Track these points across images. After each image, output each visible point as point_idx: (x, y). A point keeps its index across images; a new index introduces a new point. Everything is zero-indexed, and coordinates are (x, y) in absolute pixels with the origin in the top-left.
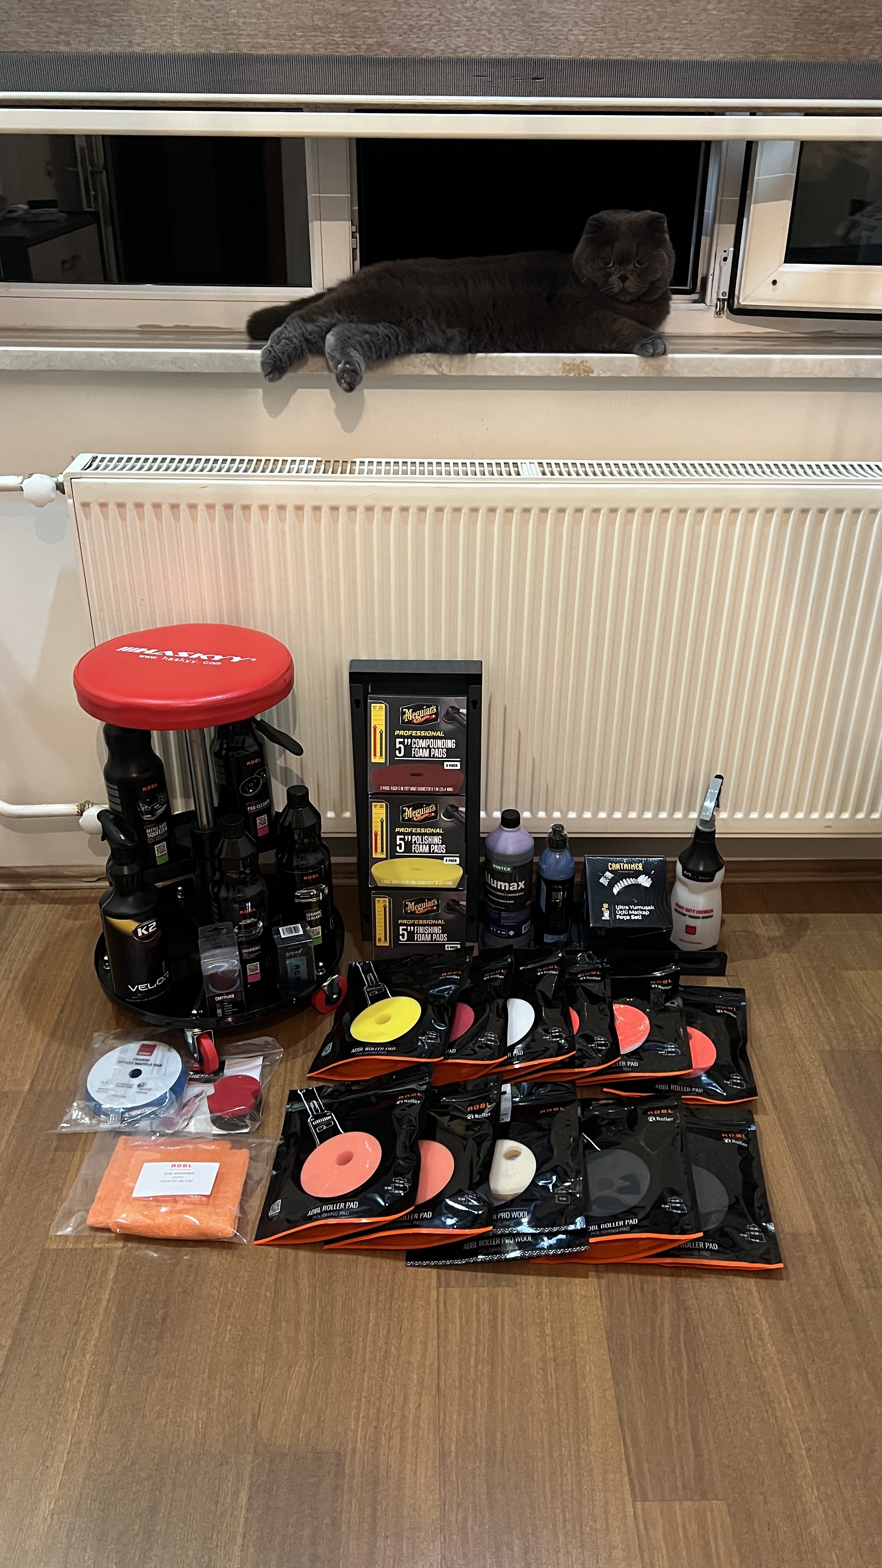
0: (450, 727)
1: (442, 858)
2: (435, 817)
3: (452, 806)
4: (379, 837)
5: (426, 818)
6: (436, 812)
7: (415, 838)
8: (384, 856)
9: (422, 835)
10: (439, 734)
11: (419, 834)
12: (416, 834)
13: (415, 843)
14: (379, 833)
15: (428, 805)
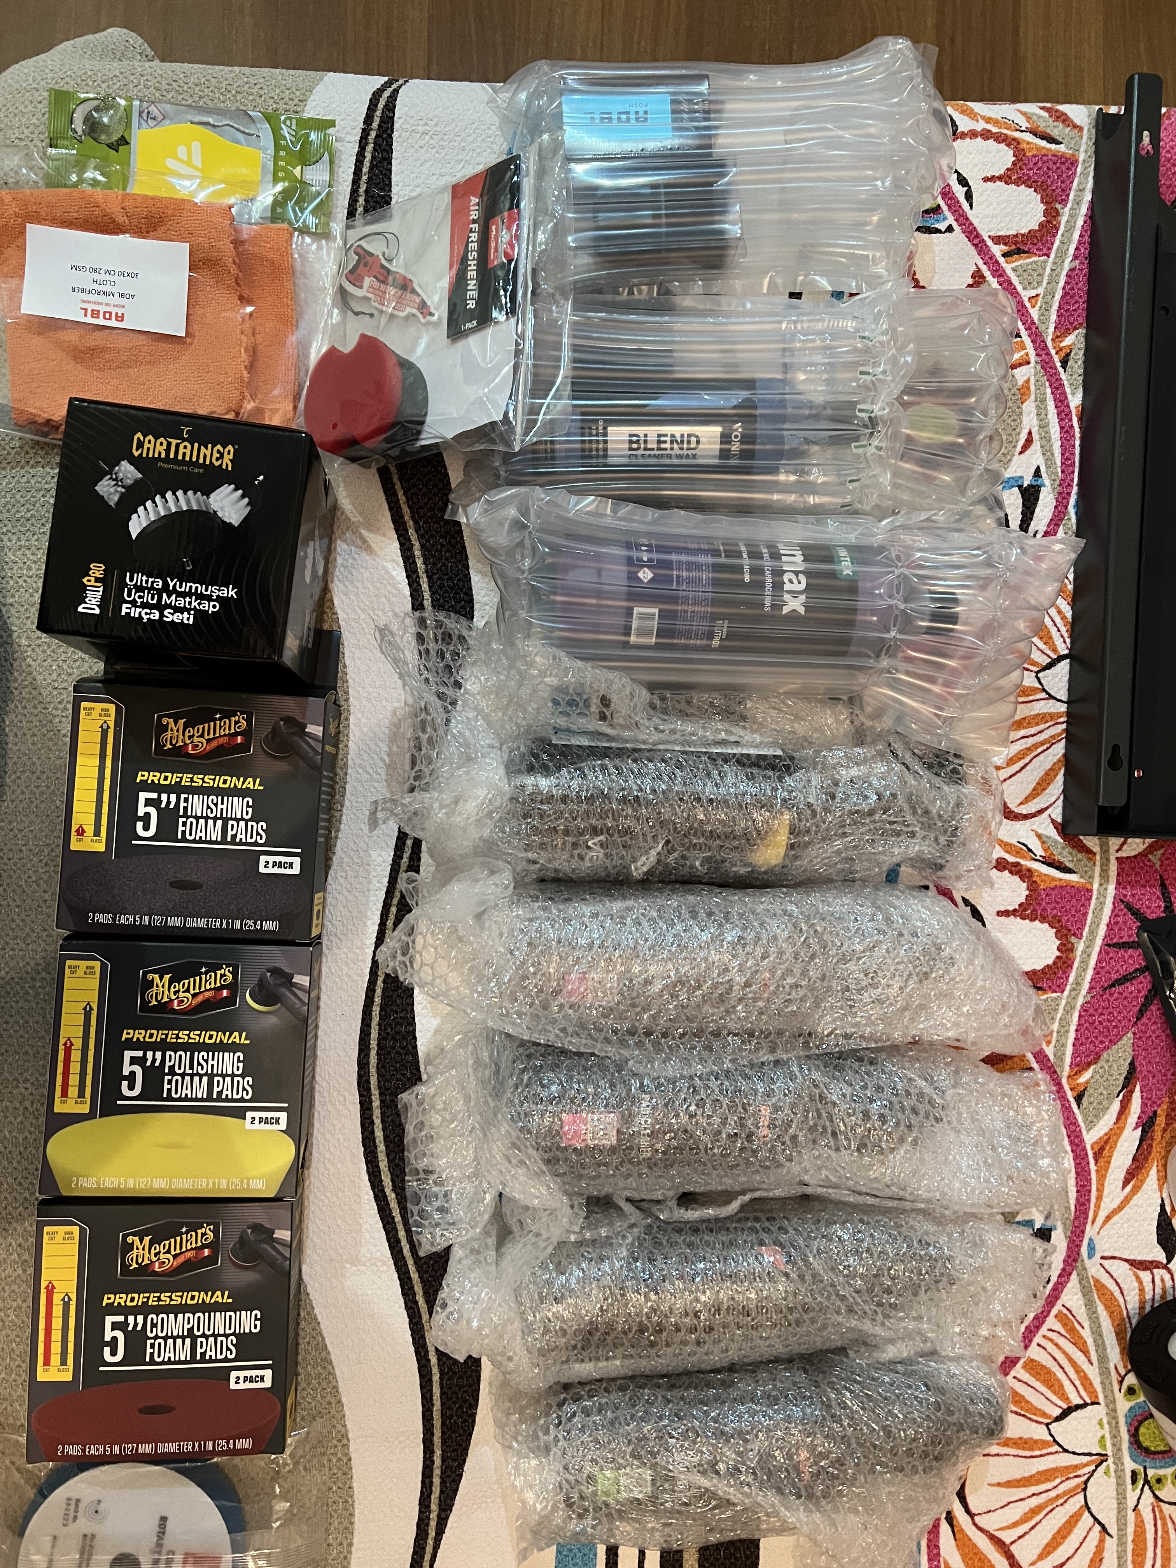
0: (249, 1277)
1: (240, 1114)
2: (230, 1000)
3: (276, 972)
4: (76, 1056)
5: (207, 1001)
6: (232, 987)
7: (173, 1058)
8: (85, 1109)
9: (192, 1048)
10: (218, 1297)
11: (185, 1047)
12: (176, 1047)
13: (172, 1072)
14: (78, 1043)
15: (213, 968)
